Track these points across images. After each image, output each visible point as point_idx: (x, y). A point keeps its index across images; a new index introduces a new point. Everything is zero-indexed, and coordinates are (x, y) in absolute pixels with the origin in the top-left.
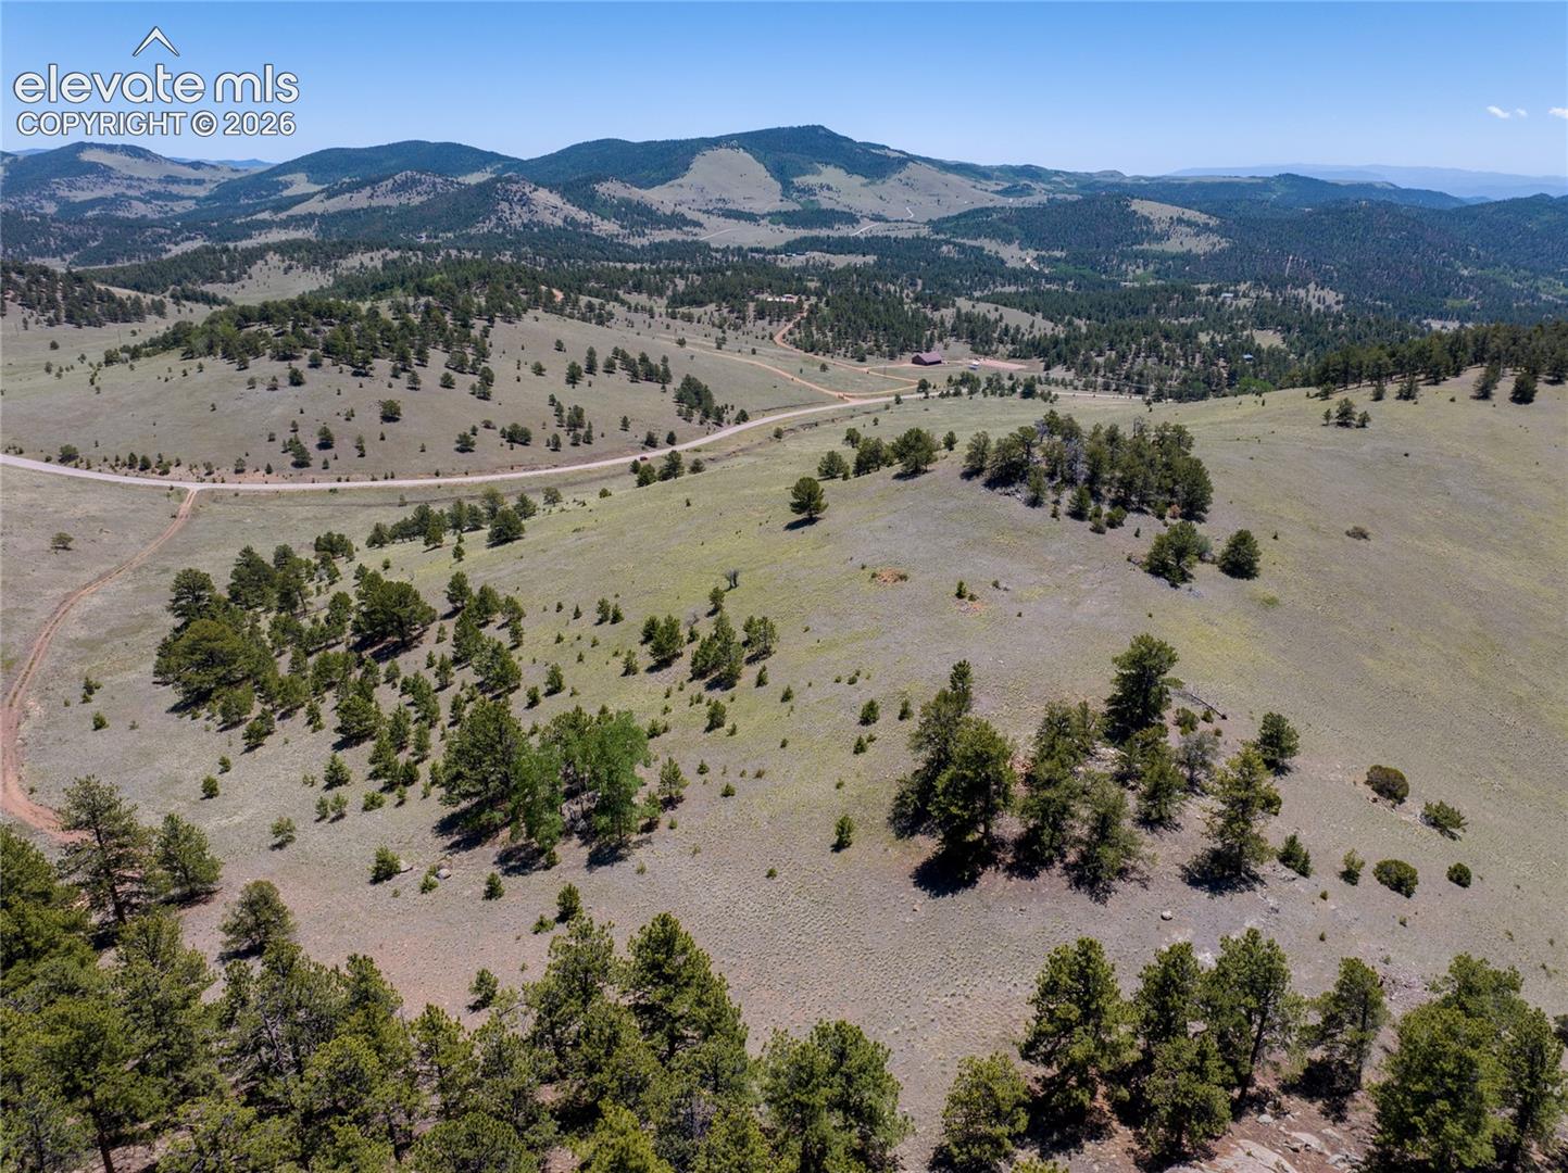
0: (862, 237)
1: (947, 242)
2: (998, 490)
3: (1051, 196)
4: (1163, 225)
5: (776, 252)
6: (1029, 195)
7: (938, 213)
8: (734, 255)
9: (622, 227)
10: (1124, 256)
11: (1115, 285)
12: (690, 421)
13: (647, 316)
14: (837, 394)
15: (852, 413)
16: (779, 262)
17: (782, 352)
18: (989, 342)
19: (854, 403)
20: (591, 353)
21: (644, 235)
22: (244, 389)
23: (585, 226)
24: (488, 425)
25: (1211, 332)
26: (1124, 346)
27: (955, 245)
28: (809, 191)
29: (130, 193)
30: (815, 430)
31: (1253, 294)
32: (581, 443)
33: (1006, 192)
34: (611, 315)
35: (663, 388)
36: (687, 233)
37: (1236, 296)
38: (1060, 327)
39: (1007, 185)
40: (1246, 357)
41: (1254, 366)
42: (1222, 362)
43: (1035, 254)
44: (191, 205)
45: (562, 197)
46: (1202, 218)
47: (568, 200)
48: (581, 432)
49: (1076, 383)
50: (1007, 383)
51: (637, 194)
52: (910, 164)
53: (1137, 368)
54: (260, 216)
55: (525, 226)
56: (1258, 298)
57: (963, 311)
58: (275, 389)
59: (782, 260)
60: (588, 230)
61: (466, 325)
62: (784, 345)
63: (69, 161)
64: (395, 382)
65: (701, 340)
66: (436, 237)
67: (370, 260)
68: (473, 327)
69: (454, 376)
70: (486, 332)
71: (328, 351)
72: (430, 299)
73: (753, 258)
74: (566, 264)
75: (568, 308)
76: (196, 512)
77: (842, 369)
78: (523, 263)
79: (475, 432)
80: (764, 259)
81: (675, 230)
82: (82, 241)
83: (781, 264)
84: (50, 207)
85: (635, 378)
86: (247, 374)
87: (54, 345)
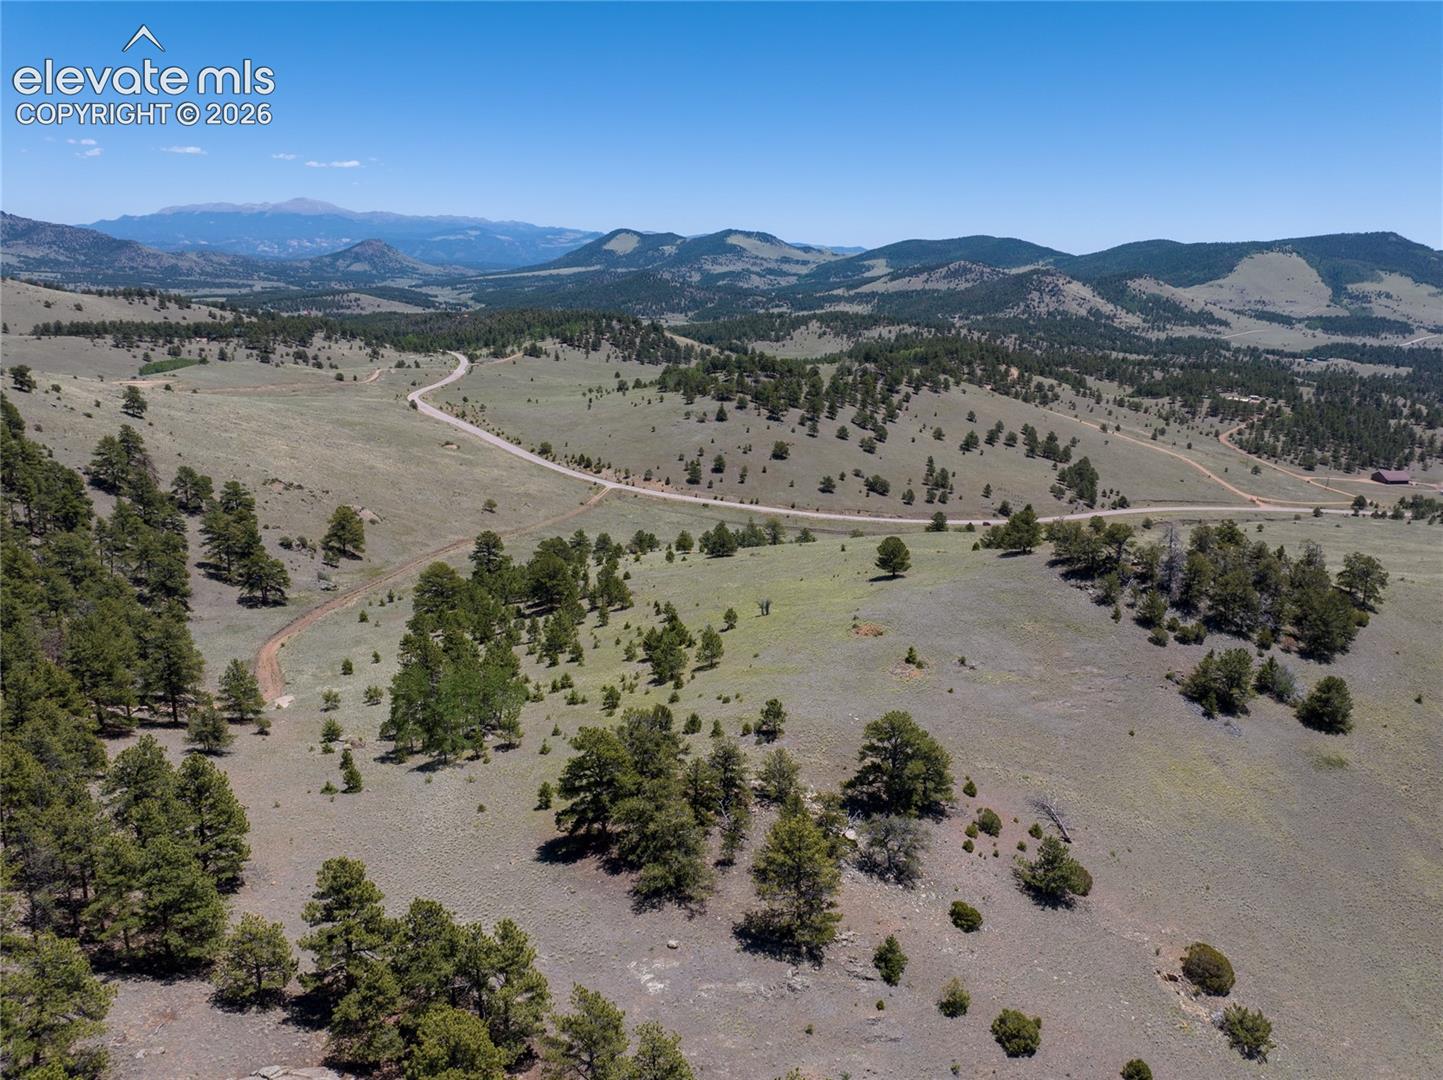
0: (1408, 348)
2: (1073, 581)
5: (1294, 356)
8: (1246, 355)
9: (1144, 321)
12: (1059, 499)
13: (1093, 401)
14: (1249, 497)
16: (1294, 366)
17: (1223, 450)
19: (1264, 508)
20: (1000, 427)
21: (1164, 329)
22: (681, 419)
23: (1108, 317)
24: (857, 474)
28: (1364, 298)
29: (753, 269)
32: (936, 501)
34: (1056, 397)
35: (1055, 466)
36: (1210, 331)
44: (793, 280)
45: (1093, 291)
47: (1099, 294)
48: (938, 493)
51: (1167, 291)
54: (835, 292)
55: (1049, 313)
58: (702, 421)
59: (1299, 364)
60: (1110, 322)
61: (892, 390)
62: (1227, 443)
63: (718, 244)
64: (799, 428)
65: (1138, 430)
66: (967, 319)
67: (887, 333)
68: (897, 392)
69: (852, 429)
70: (907, 398)
71: (756, 398)
72: (871, 366)
73: (1266, 359)
74: (1066, 350)
75: (1018, 387)
76: (600, 503)
77: (1280, 475)
78: (1025, 346)
79: (842, 477)
80: (1278, 361)
81: (1198, 327)
82: (703, 303)
83: (1296, 368)
84: (696, 277)
85: (1031, 453)
86: (690, 407)
87: (617, 375)
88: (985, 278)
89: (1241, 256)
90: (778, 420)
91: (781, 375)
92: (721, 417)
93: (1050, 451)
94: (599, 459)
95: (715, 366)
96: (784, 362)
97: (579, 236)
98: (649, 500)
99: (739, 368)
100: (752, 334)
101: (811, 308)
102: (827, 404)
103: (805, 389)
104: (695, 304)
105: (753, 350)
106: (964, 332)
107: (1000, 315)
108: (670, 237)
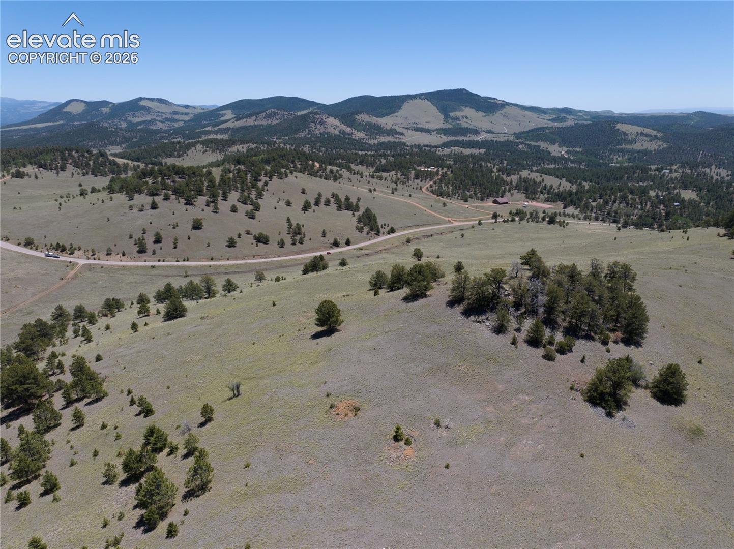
0: (480, 140)
1: (522, 143)
2: (472, 318)
3: (576, 122)
4: (633, 136)
5: (437, 147)
6: (565, 121)
7: (518, 129)
8: (416, 148)
9: (366, 135)
10: (611, 151)
11: (607, 165)
12: (361, 233)
13: (359, 177)
14: (447, 219)
15: (453, 230)
16: (437, 152)
17: (425, 196)
18: (535, 193)
19: (456, 224)
20: (320, 195)
21: (376, 138)
22: (127, 211)
23: (349, 134)
24: (248, 233)
25: (657, 190)
26: (608, 197)
27: (526, 144)
28: (457, 119)
29: (157, 118)
30: (430, 239)
31: (680, 171)
32: (297, 243)
33: (554, 120)
34: (341, 176)
35: (353, 214)
36: (396, 138)
37: (671, 172)
38: (575, 187)
39: (554, 116)
40: (676, 204)
41: (680, 209)
42: (662, 207)
43: (566, 149)
44: (181, 124)
45: (340, 121)
46: (654, 133)
47: (343, 123)
48: (298, 238)
49: (580, 216)
50: (541, 215)
51: (374, 120)
52: (507, 106)
53: (614, 209)
54: (207, 129)
55: (321, 134)
56: (683, 172)
57: (523, 177)
58: (142, 211)
59: (439, 151)
60: (350, 136)
61: (257, 180)
62: (427, 192)
63: (135, 105)
64: (206, 208)
65: (384, 189)
66: (280, 139)
67: (242, 148)
68: (260, 181)
69: (240, 206)
70: (266, 184)
71: (175, 192)
72: (242, 167)
73: (425, 149)
74: (334, 152)
75: (320, 172)
76: (75, 277)
77: (454, 206)
78: (314, 151)
79: (239, 236)
80: (430, 150)
81: (391, 137)
82: (130, 139)
83: (438, 153)
84: (124, 125)
85: (339, 208)
86: (132, 202)
87: (80, 185)
88: (286, 118)
89: (403, 102)
90: (192, 204)
91: (189, 176)
92: (154, 206)
93: (348, 205)
94: (71, 245)
95: (145, 174)
96: (189, 168)
97: (46, 105)
98: (112, 269)
99: (161, 174)
100: (163, 154)
101: (195, 138)
102: (221, 192)
103: (206, 184)
104: (126, 140)
105: (166, 163)
106: (282, 145)
107: (297, 136)
108: (104, 103)
